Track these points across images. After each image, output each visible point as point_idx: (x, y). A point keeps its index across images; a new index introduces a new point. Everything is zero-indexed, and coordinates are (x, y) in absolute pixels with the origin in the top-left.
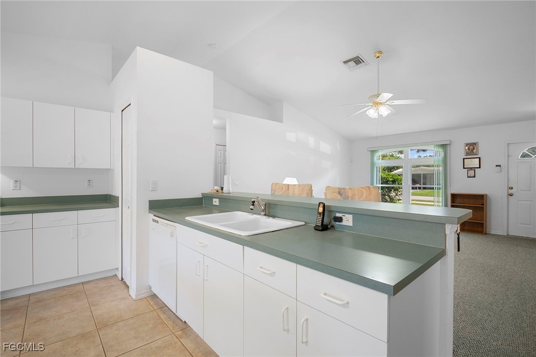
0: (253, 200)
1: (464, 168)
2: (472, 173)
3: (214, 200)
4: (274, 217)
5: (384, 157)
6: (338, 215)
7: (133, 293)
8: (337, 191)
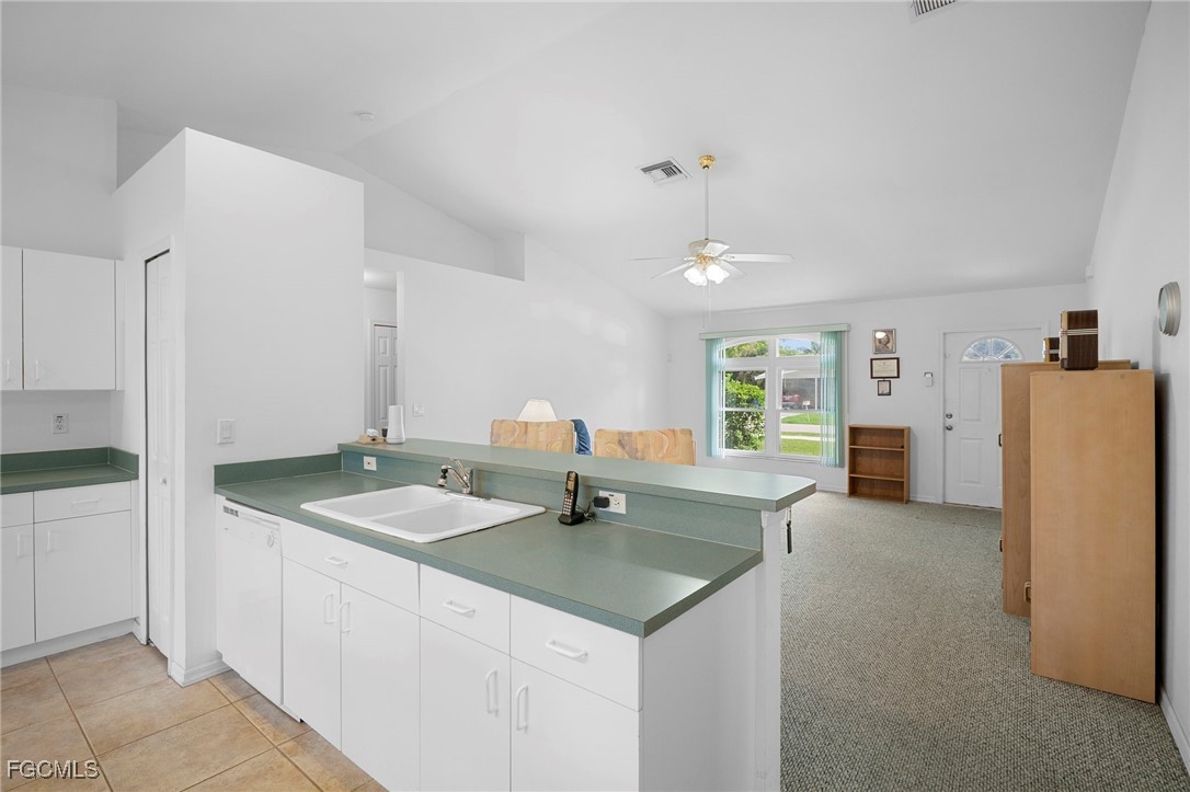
0: (444, 467)
1: (872, 377)
2: (885, 387)
3: (366, 459)
4: (487, 497)
5: (730, 353)
6: (603, 494)
7: (177, 670)
8: (616, 439)
